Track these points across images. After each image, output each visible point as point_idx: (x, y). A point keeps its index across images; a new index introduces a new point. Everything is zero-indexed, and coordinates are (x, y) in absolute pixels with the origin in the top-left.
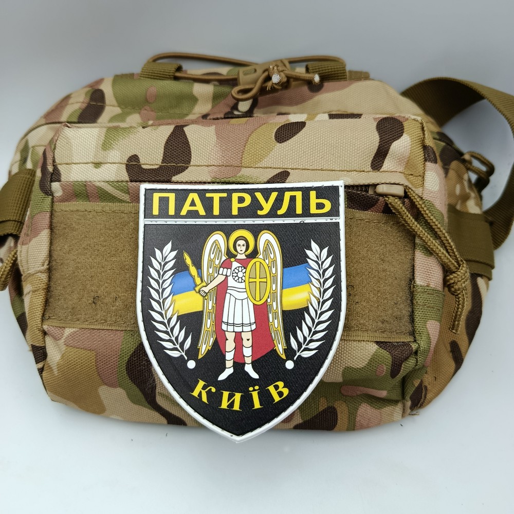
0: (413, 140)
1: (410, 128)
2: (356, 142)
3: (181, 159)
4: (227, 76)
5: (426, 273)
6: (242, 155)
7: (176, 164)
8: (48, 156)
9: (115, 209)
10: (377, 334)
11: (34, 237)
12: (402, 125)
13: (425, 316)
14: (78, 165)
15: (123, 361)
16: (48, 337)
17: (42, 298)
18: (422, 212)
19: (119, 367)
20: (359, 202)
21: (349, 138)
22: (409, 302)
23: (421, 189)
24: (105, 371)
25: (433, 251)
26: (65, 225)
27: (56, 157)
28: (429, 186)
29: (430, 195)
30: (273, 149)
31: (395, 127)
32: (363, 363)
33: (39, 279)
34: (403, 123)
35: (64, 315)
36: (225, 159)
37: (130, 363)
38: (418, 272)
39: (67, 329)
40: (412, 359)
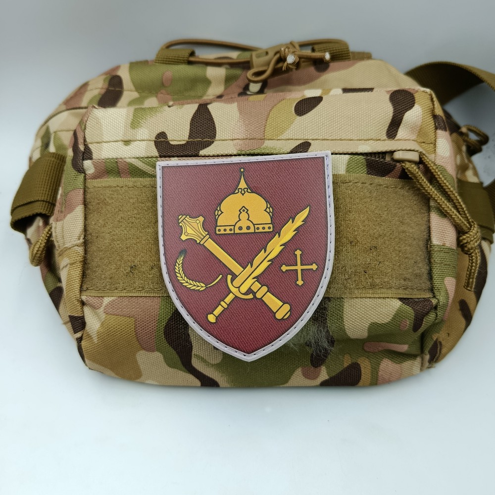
0: (424, 110)
1: (420, 99)
2: (372, 113)
3: (207, 135)
4: (237, 59)
5: (442, 233)
6: (264, 129)
7: (202, 139)
8: (78, 136)
9: (145, 184)
10: (400, 291)
11: (69, 213)
12: (413, 96)
13: (442, 274)
14: (109, 143)
15: (161, 326)
16: (87, 307)
17: (80, 270)
18: (436, 176)
19: (157, 331)
20: (377, 168)
21: (365, 110)
22: (427, 261)
23: (433, 155)
24: (144, 336)
25: (447, 213)
26: (98, 200)
27: (86, 137)
28: (441, 152)
29: (442, 161)
30: (293, 122)
31: (407, 99)
32: (388, 318)
33: (76, 252)
34: (414, 95)
35: (102, 285)
36: (249, 133)
37: (168, 327)
38: (434, 233)
39: (105, 298)
40: (432, 313)
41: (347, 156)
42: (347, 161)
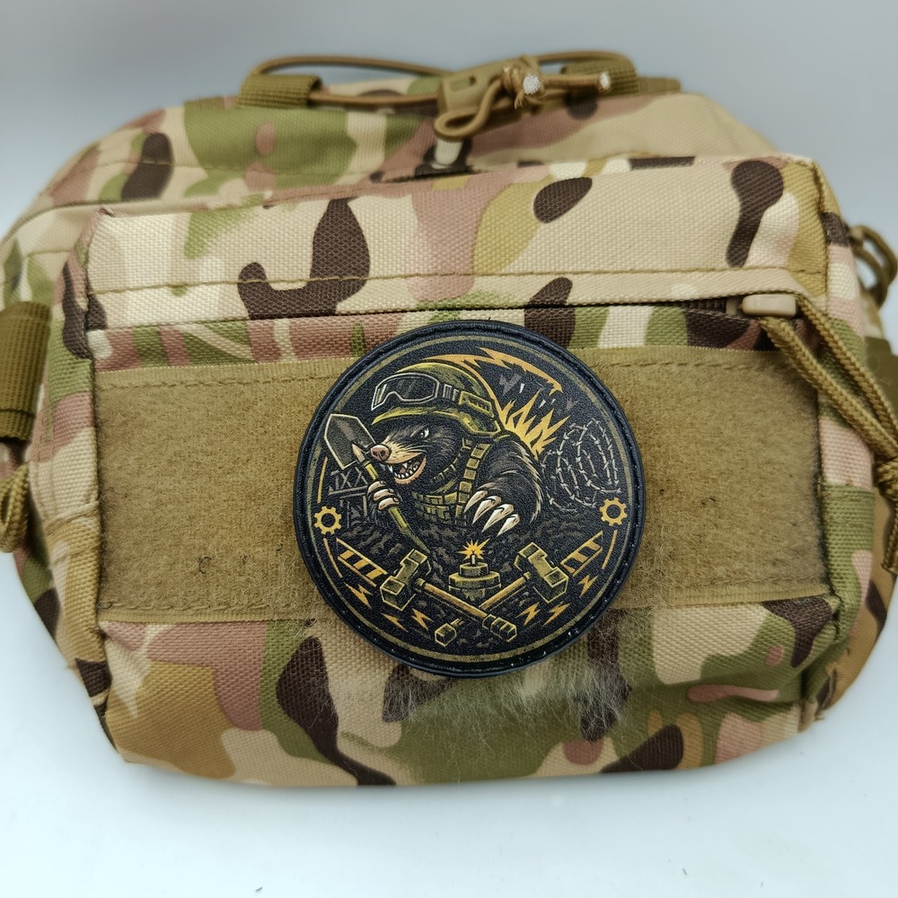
0: (802, 203)
1: (794, 181)
2: (696, 213)
3: (350, 267)
4: (408, 95)
5: (845, 460)
7: (340, 277)
8: (74, 278)
9: (222, 377)
10: (766, 588)
11: (63, 445)
12: (779, 174)
13: (847, 544)
14: (140, 292)
15: (271, 681)
16: (111, 644)
17: (93, 567)
18: (831, 344)
19: (263, 692)
20: (709, 331)
21: (681, 206)
22: (816, 518)
23: (823, 299)
24: (236, 703)
25: (854, 420)
26: (124, 416)
27: (91, 279)
28: (839, 291)
29: (842, 310)
30: (533, 236)
31: (768, 180)
32: (741, 644)
33: (82, 528)
34: (781, 171)
35: (141, 599)
36: (439, 261)
37: (285, 683)
38: (829, 460)
39: (150, 626)
40: (828, 626)
41: (648, 310)
42: (648, 320)
